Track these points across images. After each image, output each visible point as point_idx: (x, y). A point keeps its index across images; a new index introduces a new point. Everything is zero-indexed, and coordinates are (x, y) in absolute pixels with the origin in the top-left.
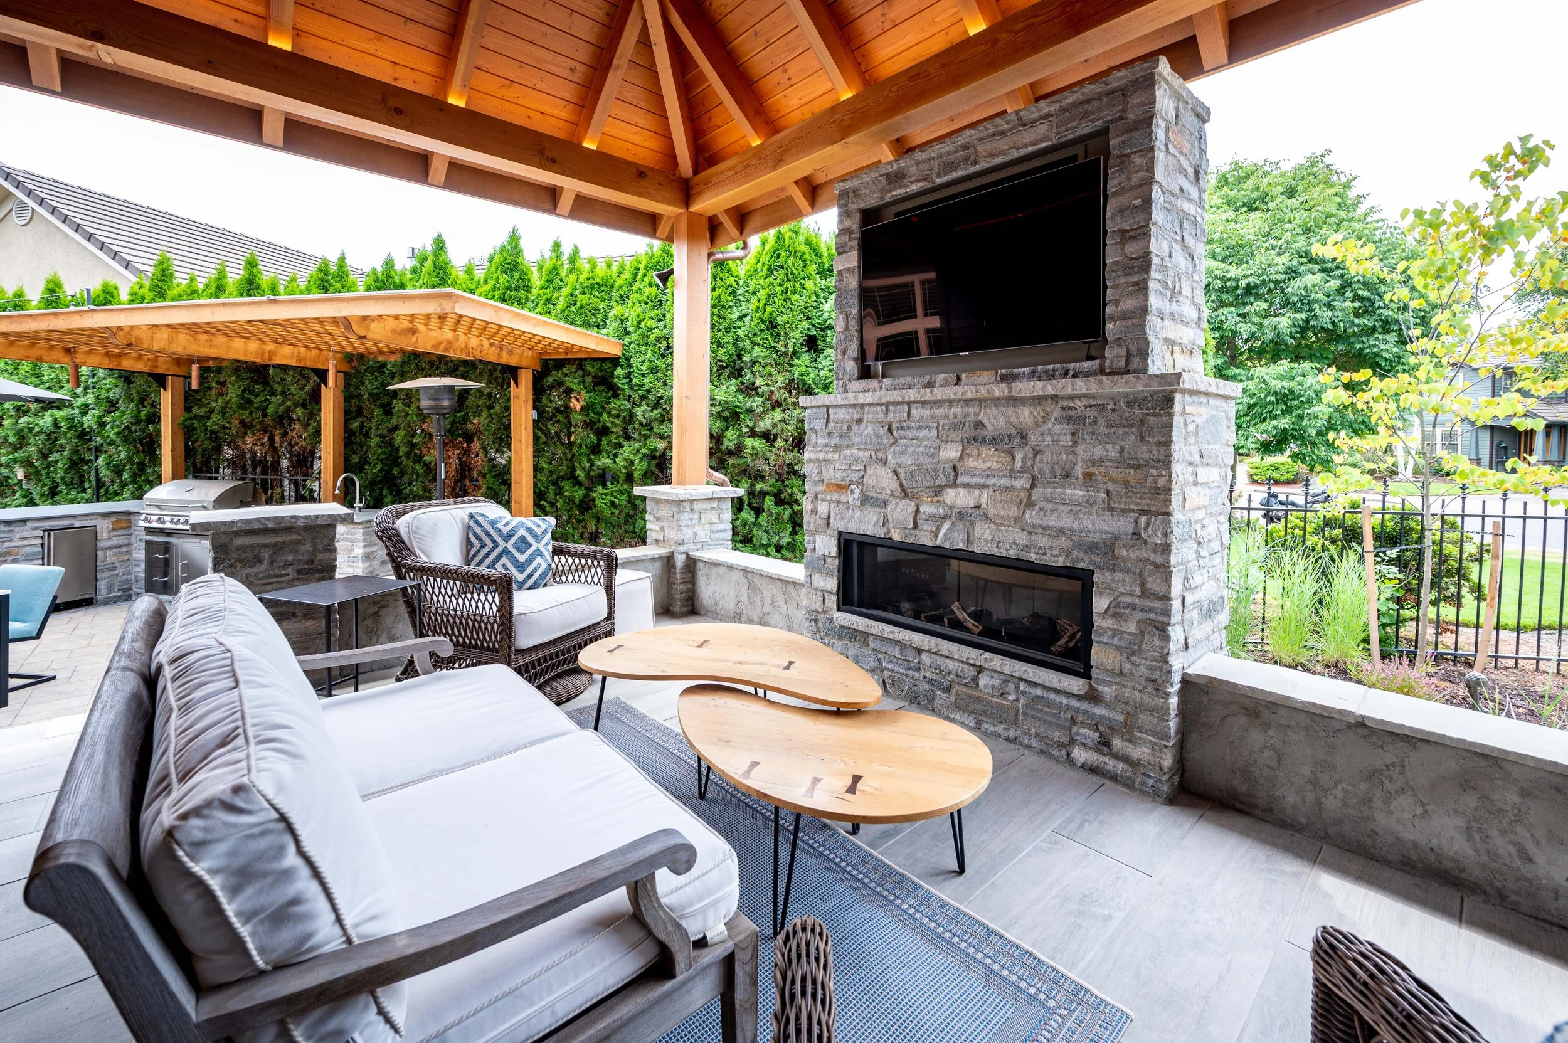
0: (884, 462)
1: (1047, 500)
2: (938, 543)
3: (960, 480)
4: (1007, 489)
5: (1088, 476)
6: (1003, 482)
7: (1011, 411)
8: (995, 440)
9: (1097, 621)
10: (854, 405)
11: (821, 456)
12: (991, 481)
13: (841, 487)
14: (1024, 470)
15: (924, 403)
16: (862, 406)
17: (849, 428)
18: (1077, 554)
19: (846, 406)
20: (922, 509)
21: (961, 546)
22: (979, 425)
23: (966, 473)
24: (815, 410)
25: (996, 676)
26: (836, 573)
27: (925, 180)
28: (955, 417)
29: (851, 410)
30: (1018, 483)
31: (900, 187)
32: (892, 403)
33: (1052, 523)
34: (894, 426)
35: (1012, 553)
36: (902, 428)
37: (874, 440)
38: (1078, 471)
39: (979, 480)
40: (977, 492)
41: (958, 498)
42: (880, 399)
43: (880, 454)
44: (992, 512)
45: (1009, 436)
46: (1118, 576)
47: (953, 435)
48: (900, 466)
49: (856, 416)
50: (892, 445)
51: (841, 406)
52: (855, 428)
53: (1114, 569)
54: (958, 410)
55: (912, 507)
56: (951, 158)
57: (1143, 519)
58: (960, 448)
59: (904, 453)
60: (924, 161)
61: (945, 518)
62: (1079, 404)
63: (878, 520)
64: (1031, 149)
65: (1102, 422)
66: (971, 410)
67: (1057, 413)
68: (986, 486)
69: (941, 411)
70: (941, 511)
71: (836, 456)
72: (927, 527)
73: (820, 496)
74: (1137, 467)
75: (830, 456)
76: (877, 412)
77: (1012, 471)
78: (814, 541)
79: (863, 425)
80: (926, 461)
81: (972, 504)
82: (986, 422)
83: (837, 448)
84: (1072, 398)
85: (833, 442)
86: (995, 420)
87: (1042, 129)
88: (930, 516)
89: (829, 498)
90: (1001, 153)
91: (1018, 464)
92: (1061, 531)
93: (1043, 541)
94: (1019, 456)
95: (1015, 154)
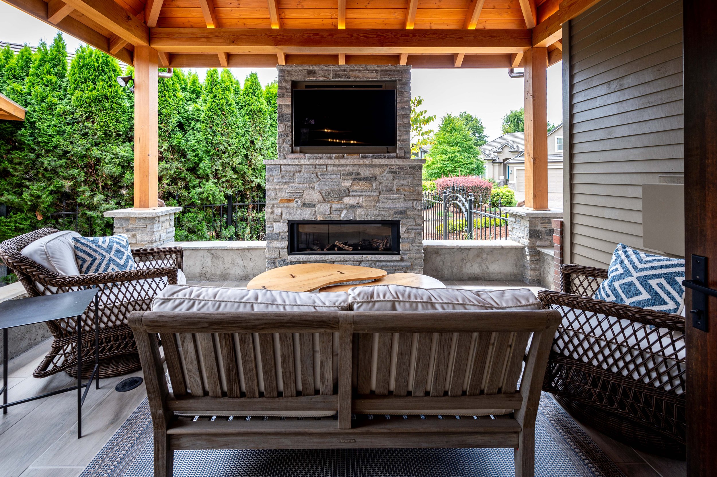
0: (313, 188)
1: (384, 199)
2: (341, 218)
3: (351, 194)
4: (370, 196)
5: (398, 190)
6: (369, 194)
7: (371, 169)
8: (365, 179)
9: (402, 236)
10: (297, 165)
11: (277, 187)
12: (363, 194)
13: (289, 200)
14: (376, 189)
15: (334, 165)
16: (301, 165)
17: (294, 175)
18: (395, 215)
19: (292, 165)
20: (333, 206)
21: (351, 218)
22: (359, 174)
23: (353, 191)
24: (272, 166)
25: (368, 262)
26: (287, 239)
27: (326, 77)
28: (349, 170)
29: (295, 167)
30: (375, 194)
31: (314, 77)
32: (318, 165)
33: (387, 206)
34: (319, 174)
35: (373, 218)
36: (323, 175)
37: (308, 179)
38: (395, 188)
39: (359, 193)
40: (358, 198)
41: (349, 201)
42: (313, 162)
43: (311, 185)
44: (364, 204)
45: (371, 177)
46: (408, 220)
47: (347, 177)
48: (322, 190)
49: (298, 169)
50: (318, 181)
51: (289, 165)
52: (297, 175)
53: (407, 218)
54: (350, 168)
55: (328, 206)
56: (338, 73)
57: (415, 202)
58: (351, 182)
59: (324, 184)
60: (326, 70)
61: (343, 209)
62: (395, 167)
63: (311, 213)
64: (371, 79)
65: (402, 173)
66: (356, 168)
67: (387, 170)
68: (362, 196)
69: (342, 168)
70: (343, 206)
71: (286, 187)
72: (336, 213)
73: (275, 206)
74: (413, 187)
75: (282, 187)
76: (310, 168)
77: (372, 190)
78: (272, 226)
79: (302, 174)
80: (335, 188)
81: (356, 202)
82: (362, 173)
83: (286, 183)
84: (392, 165)
85: (284, 181)
86: (364, 172)
87: (374, 74)
88: (337, 208)
89: (282, 205)
90: (359, 77)
91: (374, 187)
92: (389, 208)
93: (384, 213)
94: (374, 185)
95: (365, 79)
